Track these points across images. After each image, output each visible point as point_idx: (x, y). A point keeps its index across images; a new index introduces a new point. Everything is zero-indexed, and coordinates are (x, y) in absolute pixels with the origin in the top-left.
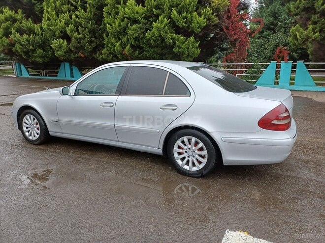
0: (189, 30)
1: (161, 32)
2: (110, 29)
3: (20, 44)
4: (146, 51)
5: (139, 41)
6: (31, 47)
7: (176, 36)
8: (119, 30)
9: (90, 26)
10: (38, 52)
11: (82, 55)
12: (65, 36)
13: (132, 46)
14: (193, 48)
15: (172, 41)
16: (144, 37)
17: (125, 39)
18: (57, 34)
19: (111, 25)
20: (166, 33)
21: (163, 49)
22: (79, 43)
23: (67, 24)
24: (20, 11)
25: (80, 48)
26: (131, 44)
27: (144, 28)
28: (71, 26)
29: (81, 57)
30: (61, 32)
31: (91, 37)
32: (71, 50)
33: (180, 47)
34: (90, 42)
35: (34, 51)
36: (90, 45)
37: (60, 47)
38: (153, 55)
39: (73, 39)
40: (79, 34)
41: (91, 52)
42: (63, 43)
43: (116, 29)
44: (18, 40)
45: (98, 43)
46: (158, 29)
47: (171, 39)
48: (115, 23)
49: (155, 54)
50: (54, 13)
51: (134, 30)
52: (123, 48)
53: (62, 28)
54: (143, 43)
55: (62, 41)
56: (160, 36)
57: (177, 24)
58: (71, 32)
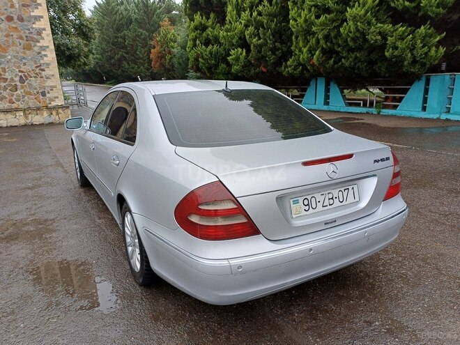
0: (420, 14)
1: (359, 24)
2: (294, 28)
3: (203, 58)
4: (344, 58)
5: (331, 42)
6: (213, 62)
7: (388, 27)
8: (305, 28)
9: (273, 26)
10: (221, 68)
11: (264, 70)
12: (244, 44)
13: (324, 52)
14: (423, 47)
15: (379, 37)
16: (339, 34)
17: (313, 41)
18: (234, 41)
19: (296, 20)
20: (369, 23)
21: (370, 53)
22: (260, 52)
23: (247, 26)
24: (212, 15)
25: (261, 59)
26: (323, 48)
27: (338, 20)
28: (251, 29)
29: (263, 72)
30: (240, 38)
31: (274, 43)
32: (251, 63)
33: (396, 48)
34: (274, 50)
35: (216, 66)
36: (274, 53)
37: (237, 59)
38: (355, 64)
39: (252, 47)
40: (260, 39)
41: (274, 63)
42: (241, 54)
43: (301, 26)
44: (202, 53)
45: (285, 49)
46: (354, 18)
47: (380, 33)
48: (301, 16)
49: (359, 62)
50: (235, 12)
51: (323, 24)
52: (313, 55)
53: (242, 33)
54: (339, 46)
55: (240, 50)
56: (358, 30)
57: (392, 5)
58: (251, 37)
